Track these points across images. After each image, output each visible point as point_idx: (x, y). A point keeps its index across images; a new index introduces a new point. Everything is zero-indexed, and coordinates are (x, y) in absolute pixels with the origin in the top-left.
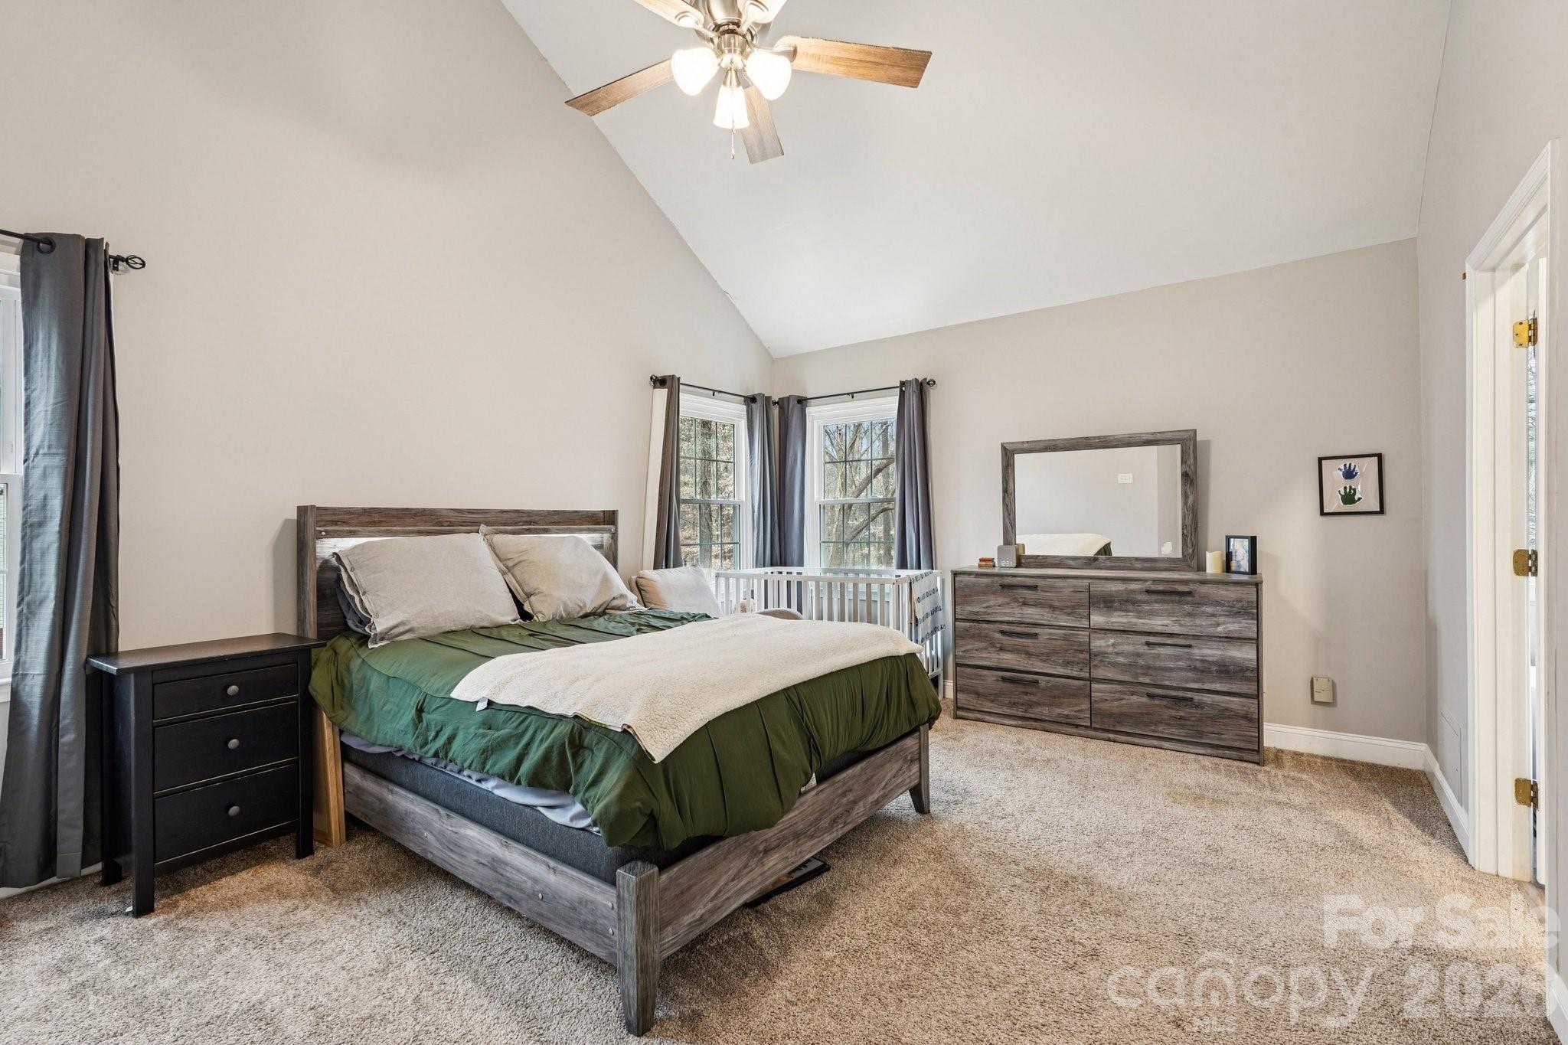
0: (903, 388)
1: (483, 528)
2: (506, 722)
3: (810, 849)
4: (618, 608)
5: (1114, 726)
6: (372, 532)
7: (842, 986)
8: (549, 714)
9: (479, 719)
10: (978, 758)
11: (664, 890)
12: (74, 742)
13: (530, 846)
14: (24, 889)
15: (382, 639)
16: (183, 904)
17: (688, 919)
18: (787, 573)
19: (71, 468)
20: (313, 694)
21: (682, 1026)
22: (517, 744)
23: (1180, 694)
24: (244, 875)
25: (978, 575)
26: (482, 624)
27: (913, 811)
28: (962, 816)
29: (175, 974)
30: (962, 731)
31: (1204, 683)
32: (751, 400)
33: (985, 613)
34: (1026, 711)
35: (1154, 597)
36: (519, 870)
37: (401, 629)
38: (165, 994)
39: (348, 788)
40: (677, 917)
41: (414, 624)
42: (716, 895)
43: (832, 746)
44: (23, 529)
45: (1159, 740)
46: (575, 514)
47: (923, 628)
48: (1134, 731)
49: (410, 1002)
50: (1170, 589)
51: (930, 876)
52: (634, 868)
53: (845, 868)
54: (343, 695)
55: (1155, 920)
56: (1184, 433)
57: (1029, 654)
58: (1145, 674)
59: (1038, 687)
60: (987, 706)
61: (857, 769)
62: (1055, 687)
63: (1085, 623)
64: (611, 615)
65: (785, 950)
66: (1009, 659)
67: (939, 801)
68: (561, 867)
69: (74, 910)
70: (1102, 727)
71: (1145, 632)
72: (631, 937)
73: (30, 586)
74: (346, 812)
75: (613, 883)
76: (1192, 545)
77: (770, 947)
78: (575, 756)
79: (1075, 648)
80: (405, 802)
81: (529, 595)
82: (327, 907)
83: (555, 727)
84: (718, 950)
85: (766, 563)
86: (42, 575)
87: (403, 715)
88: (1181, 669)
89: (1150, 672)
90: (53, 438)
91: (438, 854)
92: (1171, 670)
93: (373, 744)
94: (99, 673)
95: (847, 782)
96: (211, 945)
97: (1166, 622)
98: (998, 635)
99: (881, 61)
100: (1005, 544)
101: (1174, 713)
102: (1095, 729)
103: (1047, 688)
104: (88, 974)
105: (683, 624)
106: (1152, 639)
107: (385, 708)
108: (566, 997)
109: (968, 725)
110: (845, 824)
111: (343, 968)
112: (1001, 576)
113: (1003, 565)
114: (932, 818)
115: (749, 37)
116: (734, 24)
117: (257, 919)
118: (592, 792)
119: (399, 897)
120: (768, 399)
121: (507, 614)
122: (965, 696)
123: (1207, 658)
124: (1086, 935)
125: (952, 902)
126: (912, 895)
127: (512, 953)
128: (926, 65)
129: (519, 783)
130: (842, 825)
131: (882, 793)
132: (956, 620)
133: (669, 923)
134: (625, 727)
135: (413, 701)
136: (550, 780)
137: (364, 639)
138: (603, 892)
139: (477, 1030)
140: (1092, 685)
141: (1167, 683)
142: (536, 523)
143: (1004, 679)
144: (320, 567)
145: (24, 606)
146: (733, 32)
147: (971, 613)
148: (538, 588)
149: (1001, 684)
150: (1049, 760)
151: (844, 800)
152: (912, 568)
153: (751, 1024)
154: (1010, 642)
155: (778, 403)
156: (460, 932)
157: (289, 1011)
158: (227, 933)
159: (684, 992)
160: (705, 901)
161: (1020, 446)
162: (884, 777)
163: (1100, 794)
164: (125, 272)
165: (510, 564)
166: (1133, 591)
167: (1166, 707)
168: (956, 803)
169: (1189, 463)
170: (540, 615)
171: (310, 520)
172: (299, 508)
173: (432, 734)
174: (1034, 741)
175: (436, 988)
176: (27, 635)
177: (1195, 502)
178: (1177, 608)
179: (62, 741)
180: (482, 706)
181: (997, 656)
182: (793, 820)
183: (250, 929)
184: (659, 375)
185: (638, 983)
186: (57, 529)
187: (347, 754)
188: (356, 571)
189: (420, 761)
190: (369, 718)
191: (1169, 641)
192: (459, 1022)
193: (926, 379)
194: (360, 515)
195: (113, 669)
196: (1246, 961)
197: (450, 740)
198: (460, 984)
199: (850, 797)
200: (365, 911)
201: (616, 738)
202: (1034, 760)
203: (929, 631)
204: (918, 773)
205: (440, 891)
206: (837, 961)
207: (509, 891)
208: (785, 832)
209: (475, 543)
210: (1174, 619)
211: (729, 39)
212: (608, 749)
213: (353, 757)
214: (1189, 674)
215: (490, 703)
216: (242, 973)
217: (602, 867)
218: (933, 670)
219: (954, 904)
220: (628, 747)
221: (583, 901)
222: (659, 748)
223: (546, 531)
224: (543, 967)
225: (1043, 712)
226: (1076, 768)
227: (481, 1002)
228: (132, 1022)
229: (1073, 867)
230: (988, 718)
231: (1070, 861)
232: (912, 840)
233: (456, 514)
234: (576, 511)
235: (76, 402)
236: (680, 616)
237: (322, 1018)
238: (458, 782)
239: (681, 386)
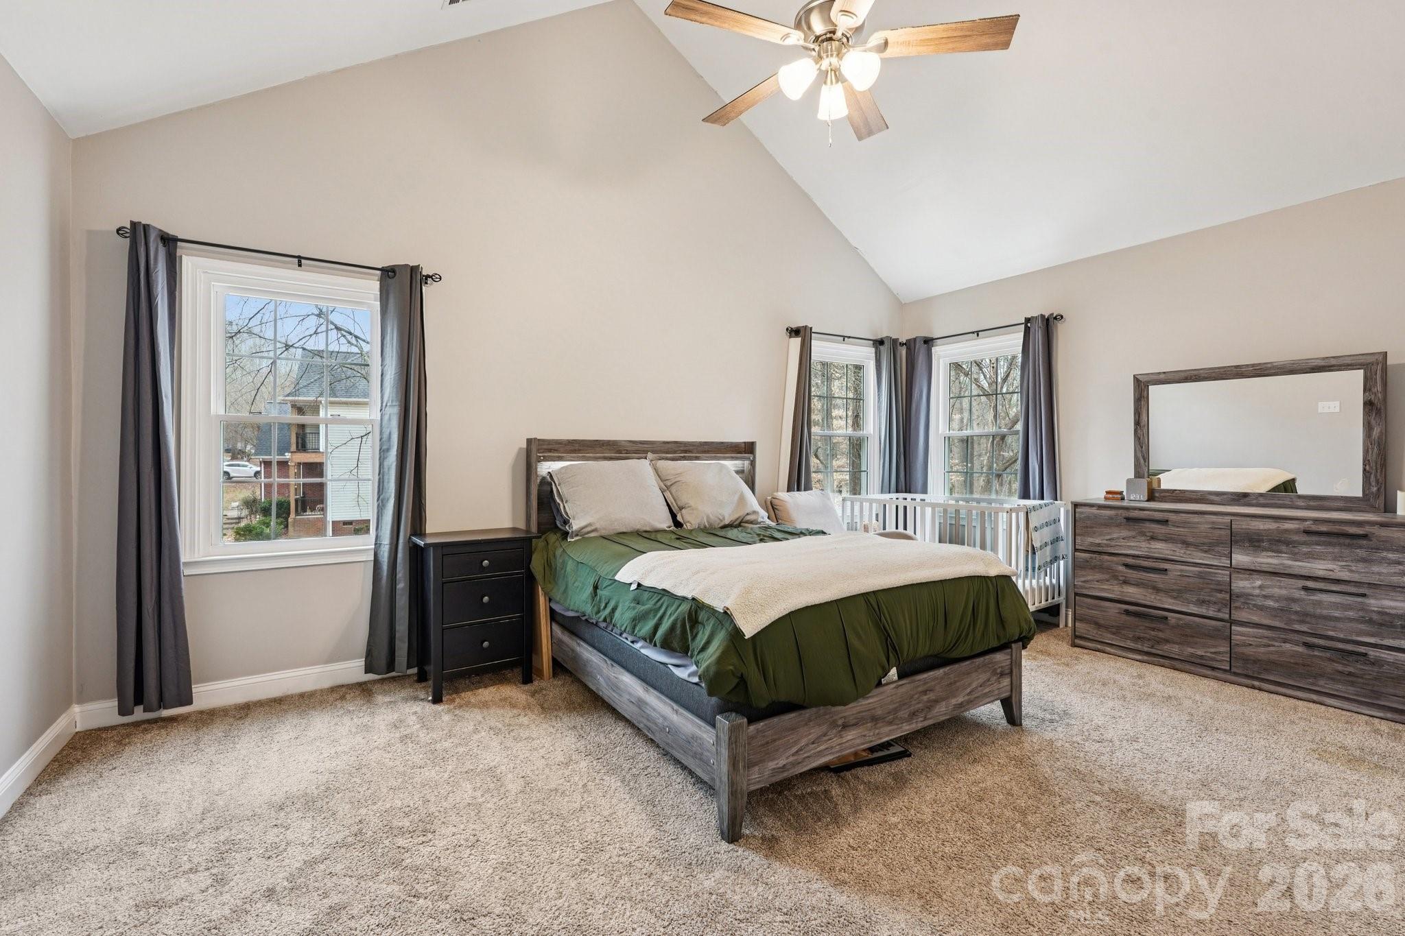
0: (1029, 325)
1: (650, 455)
2: (649, 599)
3: (887, 733)
4: (751, 522)
5: (1259, 673)
6: (574, 457)
7: (899, 845)
8: (676, 596)
9: (631, 596)
10: (1088, 686)
11: (752, 738)
12: (403, 589)
13: (662, 693)
14: (380, 677)
15: (577, 535)
16: (458, 700)
17: (772, 765)
18: (912, 499)
19: (403, 414)
20: (533, 570)
21: (762, 844)
22: (655, 616)
23: (1350, 647)
24: (492, 689)
25: (1100, 507)
26: (645, 529)
27: (1004, 722)
28: (1059, 734)
29: (452, 740)
30: (1077, 658)
31: (1383, 638)
32: (879, 343)
33: (1108, 546)
34: (1152, 647)
35: (1315, 538)
36: (654, 710)
37: (589, 529)
38: (446, 751)
39: (554, 640)
40: (762, 761)
41: (598, 526)
42: (797, 752)
43: (911, 647)
44: (380, 453)
45: (1320, 696)
46: (722, 445)
47: (1043, 556)
48: (1285, 682)
49: (580, 786)
50: (1336, 531)
51: (1006, 778)
52: (729, 716)
53: (923, 757)
54: (551, 574)
55: (1250, 863)
56: (1368, 357)
57: (1157, 590)
58: (1302, 622)
59: (1167, 624)
60: (1108, 637)
61: (940, 672)
62: (1188, 625)
63: (1226, 562)
64: (744, 527)
65: (856, 809)
66: (1132, 592)
67: (1034, 717)
68: (681, 710)
69: (404, 693)
70: (1243, 672)
71: (1302, 576)
72: (725, 768)
73: (383, 489)
74: (553, 657)
75: (713, 725)
76: (1377, 481)
77: (844, 804)
78: (692, 628)
79: (1212, 586)
80: (588, 654)
81: (681, 508)
82: (537, 718)
83: (680, 605)
84: (801, 798)
85: (892, 490)
86: (388, 482)
87: (586, 590)
88: (1351, 620)
89: (1308, 619)
90: (394, 395)
91: (606, 692)
92: (1337, 619)
93: (568, 610)
94: (416, 546)
95: (927, 683)
96: (471, 728)
97: (1330, 566)
98: (1121, 568)
99: (968, 33)
100: (1136, 477)
101: (1340, 668)
102: (1236, 674)
103: (1177, 626)
104: (408, 731)
105: (800, 537)
106: (1310, 584)
107: (575, 585)
108: (682, 806)
109: (1086, 654)
110: (925, 719)
111: (543, 757)
112: (1127, 509)
113: (1132, 498)
114: (1023, 730)
115: (845, 40)
116: (830, 32)
117: (498, 717)
118: (701, 656)
119: (581, 719)
120: (895, 342)
121: (664, 522)
122: (1084, 625)
123: (1387, 611)
124: (1159, 858)
125: (1022, 803)
126: (984, 790)
127: (649, 770)
128: (1015, 28)
129: (655, 645)
130: (922, 719)
131: (966, 698)
132: (1076, 550)
133: (755, 764)
134: (725, 609)
135: (591, 581)
136: (675, 645)
137: (565, 535)
138: (707, 732)
139: (620, 813)
140: (1233, 628)
141: (1331, 633)
142: (690, 452)
143: (1127, 612)
144: (540, 482)
145: (380, 501)
146: (831, 39)
147: (1092, 544)
148: (688, 503)
149: (1124, 617)
150: (1170, 697)
151: (925, 698)
152: (1034, 499)
153: (816, 855)
154: (1134, 576)
155: (905, 344)
156: (618, 749)
157: (510, 776)
158: (480, 722)
159: (769, 821)
160: (787, 754)
161: (1155, 377)
162: (970, 685)
163: (1222, 736)
164: (431, 284)
165: (669, 483)
166: (1286, 531)
167: (1330, 659)
168: (1052, 721)
169: (1374, 390)
170: (688, 524)
171: (534, 448)
172: (527, 439)
173: (603, 605)
174: (1157, 678)
175: (597, 781)
176: (382, 519)
177: (1385, 434)
178: (1346, 552)
179: (398, 587)
180: (634, 587)
181: (1120, 589)
182: (870, 705)
183: (493, 723)
184: (794, 326)
185: (729, 803)
186: (395, 453)
187: (554, 616)
188: (563, 485)
189: (596, 625)
190: (565, 591)
191: (1334, 588)
192: (609, 806)
193: (1052, 314)
194: (565, 445)
195: (422, 543)
196: (1356, 925)
197: (614, 610)
198: (613, 782)
199: (931, 696)
200: (560, 725)
201: (720, 617)
202: (1153, 695)
203: (1048, 560)
204: (1009, 688)
205: (608, 720)
206: (900, 826)
207: (649, 724)
208: (864, 714)
209: (643, 467)
210: (1344, 563)
211: (827, 46)
212: (713, 625)
213: (558, 618)
214: (1362, 627)
215: (639, 585)
216: (486, 748)
217: (708, 713)
218: (1053, 598)
219: (1023, 805)
220: (727, 625)
221: (695, 738)
222: (749, 628)
223: (697, 458)
224: (669, 783)
225: (1174, 649)
226: (1202, 709)
227: (625, 796)
228: (429, 762)
229: (1165, 797)
230: (1108, 649)
231: (1164, 792)
232: (996, 745)
233: (631, 444)
234: (722, 443)
235: (405, 373)
236: (799, 531)
237: (528, 784)
238: (619, 641)
239: (813, 334)
